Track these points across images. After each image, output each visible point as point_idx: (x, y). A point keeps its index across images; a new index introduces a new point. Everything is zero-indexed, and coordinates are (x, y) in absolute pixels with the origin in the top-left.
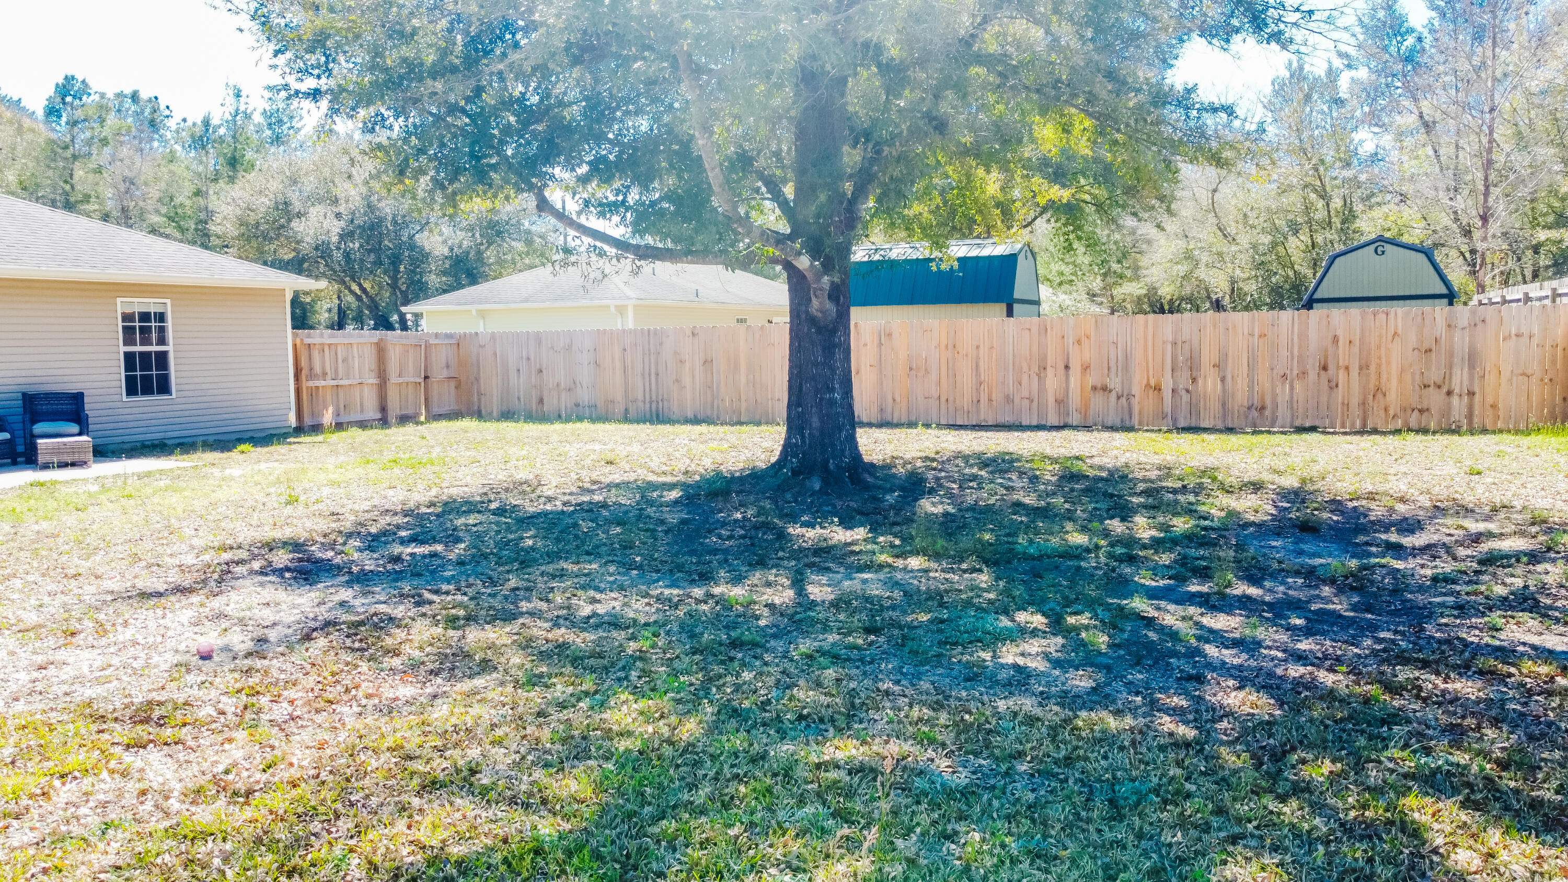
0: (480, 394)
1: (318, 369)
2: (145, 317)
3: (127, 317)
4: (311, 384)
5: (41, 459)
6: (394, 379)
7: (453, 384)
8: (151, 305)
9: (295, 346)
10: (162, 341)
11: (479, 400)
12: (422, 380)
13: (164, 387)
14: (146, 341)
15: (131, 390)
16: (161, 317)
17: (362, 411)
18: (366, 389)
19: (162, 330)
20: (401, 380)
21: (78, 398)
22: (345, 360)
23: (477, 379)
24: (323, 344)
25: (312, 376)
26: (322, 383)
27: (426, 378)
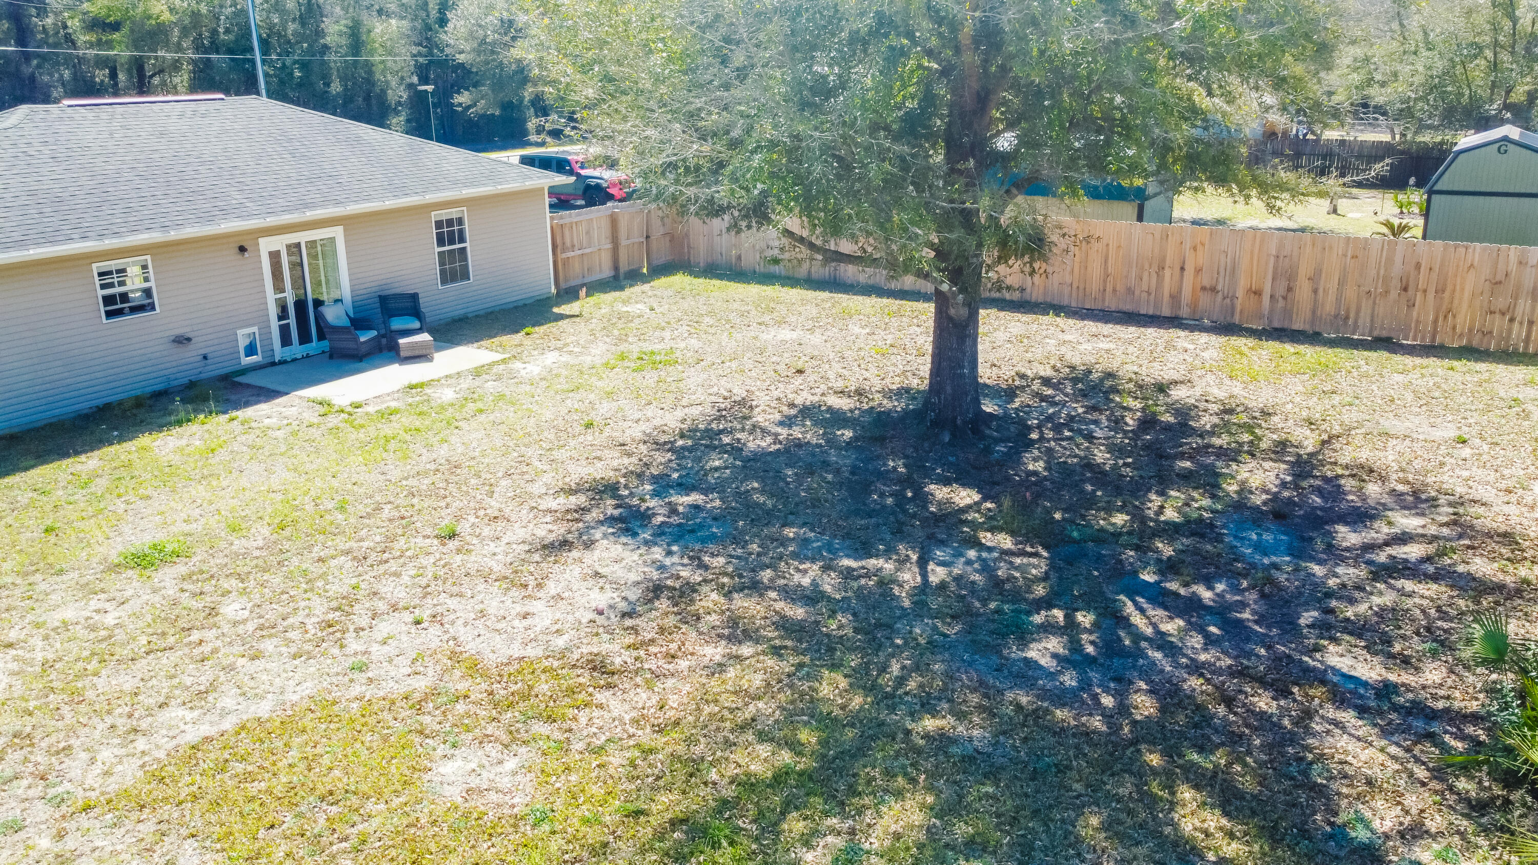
0: (689, 246)
1: (568, 244)
2: (450, 222)
3: (439, 224)
4: (564, 256)
5: (403, 354)
6: (624, 242)
7: (668, 239)
8: (453, 213)
9: (552, 228)
10: (462, 240)
11: (689, 253)
12: (644, 240)
13: (465, 276)
14: (452, 242)
15: (444, 282)
16: (460, 221)
17: (601, 271)
18: (603, 254)
19: (461, 232)
20: (629, 242)
21: (414, 297)
22: (588, 233)
23: (687, 235)
24: (571, 223)
25: (564, 251)
26: (572, 254)
27: (648, 237)
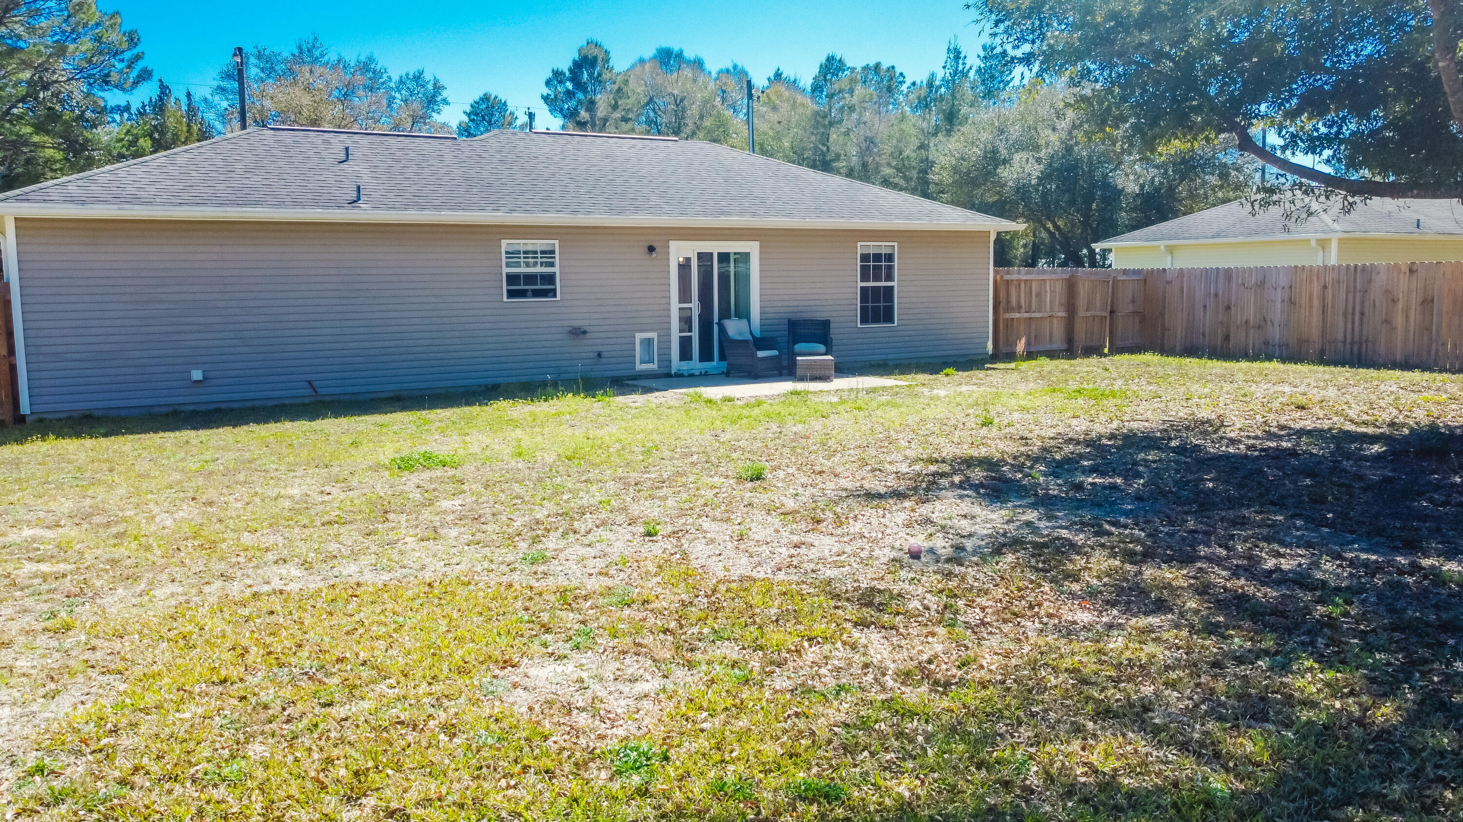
0: (1164, 328)
1: (1014, 302)
2: (877, 257)
3: (865, 258)
4: (1007, 316)
5: (799, 372)
6: (1081, 313)
7: (1137, 320)
8: (882, 247)
9: (995, 282)
10: (889, 278)
11: (1163, 335)
12: (1108, 315)
13: (889, 318)
14: (877, 278)
15: (864, 320)
16: (890, 257)
17: (1050, 341)
18: (1055, 322)
19: (890, 269)
20: (1088, 314)
21: (826, 324)
22: (1038, 295)
23: (1162, 314)
24: (1019, 281)
25: (1008, 309)
26: (1017, 315)
27: (1112, 312)
